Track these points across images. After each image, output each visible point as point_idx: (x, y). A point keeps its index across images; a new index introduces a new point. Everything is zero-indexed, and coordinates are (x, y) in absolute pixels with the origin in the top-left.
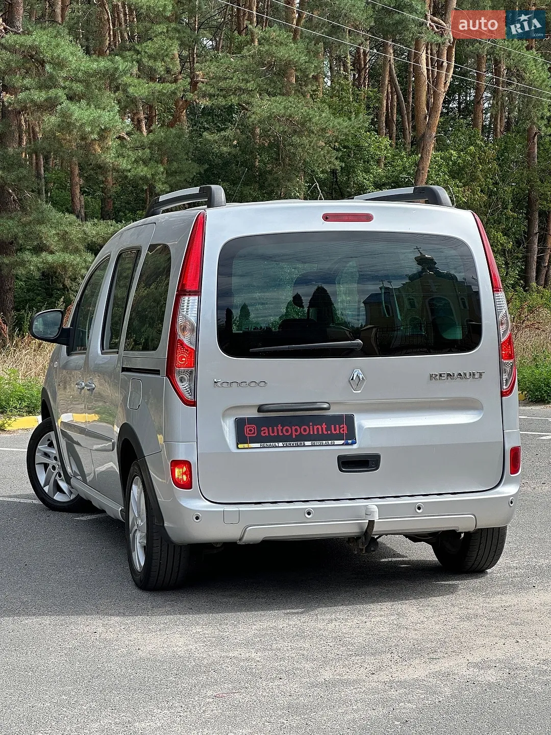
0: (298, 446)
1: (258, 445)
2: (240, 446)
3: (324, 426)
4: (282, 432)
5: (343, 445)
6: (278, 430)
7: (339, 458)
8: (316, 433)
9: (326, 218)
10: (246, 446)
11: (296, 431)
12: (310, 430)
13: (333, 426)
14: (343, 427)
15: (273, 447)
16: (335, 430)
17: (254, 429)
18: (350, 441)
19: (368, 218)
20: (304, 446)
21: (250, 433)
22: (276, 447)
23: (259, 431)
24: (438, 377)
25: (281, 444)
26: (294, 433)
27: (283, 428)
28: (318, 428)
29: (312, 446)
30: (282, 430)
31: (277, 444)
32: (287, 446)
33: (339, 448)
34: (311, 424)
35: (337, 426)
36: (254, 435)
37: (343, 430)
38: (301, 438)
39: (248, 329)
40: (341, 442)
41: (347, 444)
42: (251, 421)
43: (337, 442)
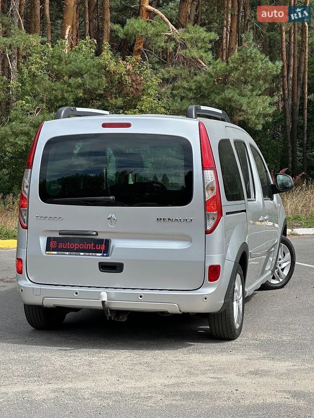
0: (76, 255)
1: (56, 253)
2: (47, 252)
3: (92, 245)
4: (69, 246)
5: (101, 256)
6: (67, 245)
7: (100, 263)
8: (87, 248)
9: (105, 125)
10: (50, 252)
11: (77, 246)
12: (84, 246)
13: (97, 245)
14: (103, 246)
15: (63, 254)
16: (98, 247)
17: (55, 243)
18: (105, 254)
19: (128, 125)
20: (80, 255)
21: (53, 245)
22: (65, 254)
23: (58, 245)
24: (162, 220)
25: (67, 253)
26: (76, 247)
27: (70, 244)
28: (89, 246)
29: (84, 255)
30: (70, 245)
31: (65, 253)
32: (70, 255)
33: (99, 258)
34: (85, 243)
35: (100, 245)
36: (54, 247)
37: (102, 248)
38: (79, 251)
39: (54, 188)
40: (100, 254)
41: (103, 256)
42: (55, 239)
43: (98, 254)
